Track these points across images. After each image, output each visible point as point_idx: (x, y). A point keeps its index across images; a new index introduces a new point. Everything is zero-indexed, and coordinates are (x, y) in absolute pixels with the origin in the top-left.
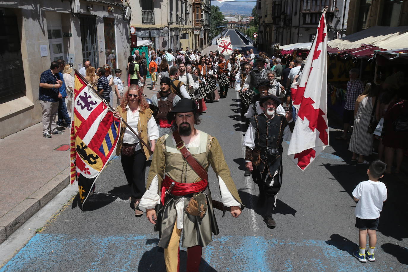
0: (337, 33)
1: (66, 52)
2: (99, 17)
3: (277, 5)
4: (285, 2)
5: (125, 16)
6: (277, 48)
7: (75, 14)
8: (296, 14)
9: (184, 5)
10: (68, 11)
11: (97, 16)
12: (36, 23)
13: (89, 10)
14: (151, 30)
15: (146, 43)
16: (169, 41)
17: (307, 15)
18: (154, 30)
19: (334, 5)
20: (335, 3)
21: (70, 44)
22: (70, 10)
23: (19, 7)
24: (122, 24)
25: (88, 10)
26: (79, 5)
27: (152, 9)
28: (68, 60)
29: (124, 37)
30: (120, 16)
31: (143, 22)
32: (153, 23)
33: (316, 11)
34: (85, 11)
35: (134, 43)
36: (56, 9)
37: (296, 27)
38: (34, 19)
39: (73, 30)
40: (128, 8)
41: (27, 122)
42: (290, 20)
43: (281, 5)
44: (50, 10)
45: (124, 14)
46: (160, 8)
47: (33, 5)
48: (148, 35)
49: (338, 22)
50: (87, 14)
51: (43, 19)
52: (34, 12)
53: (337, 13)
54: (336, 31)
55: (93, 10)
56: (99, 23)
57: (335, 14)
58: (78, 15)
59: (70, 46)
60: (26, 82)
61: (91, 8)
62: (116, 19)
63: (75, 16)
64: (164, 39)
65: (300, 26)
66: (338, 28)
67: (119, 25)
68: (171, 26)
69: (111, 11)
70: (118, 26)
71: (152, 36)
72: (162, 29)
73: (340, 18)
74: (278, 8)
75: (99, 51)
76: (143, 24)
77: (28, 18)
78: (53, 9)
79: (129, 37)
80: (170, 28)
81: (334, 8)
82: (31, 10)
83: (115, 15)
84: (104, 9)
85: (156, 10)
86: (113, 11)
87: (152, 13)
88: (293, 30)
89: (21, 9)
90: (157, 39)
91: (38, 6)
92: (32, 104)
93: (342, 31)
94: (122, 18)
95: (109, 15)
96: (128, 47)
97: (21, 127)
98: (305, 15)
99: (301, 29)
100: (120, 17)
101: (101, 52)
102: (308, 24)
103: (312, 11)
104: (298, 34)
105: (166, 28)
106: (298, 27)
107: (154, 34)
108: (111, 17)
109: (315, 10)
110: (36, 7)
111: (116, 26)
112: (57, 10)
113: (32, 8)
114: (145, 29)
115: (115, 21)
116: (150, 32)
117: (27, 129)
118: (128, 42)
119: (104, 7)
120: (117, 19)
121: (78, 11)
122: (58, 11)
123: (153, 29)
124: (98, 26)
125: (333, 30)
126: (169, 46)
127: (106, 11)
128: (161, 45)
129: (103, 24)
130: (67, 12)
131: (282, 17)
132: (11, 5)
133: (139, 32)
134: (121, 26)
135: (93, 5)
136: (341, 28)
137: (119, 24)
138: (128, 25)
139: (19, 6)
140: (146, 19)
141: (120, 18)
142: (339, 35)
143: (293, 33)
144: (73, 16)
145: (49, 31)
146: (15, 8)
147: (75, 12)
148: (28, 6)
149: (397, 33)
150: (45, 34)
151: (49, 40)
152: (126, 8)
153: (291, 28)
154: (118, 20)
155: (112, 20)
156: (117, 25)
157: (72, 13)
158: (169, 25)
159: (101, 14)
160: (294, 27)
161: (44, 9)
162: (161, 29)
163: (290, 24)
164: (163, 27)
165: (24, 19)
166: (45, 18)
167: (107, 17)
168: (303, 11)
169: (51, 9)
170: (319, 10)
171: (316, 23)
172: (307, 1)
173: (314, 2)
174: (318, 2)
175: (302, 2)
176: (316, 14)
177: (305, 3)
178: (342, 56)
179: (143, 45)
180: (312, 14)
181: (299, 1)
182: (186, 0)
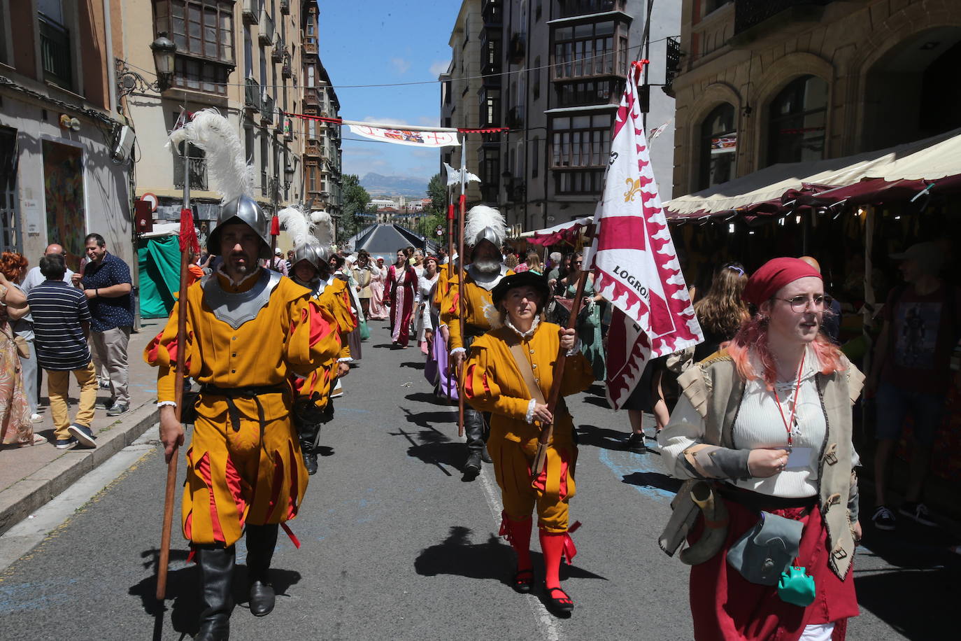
2: (23, 134)
3: (489, 159)
4: (507, 155)
5: (118, 150)
8: (535, 174)
9: (281, 156)
11: (19, 131)
14: (198, 205)
17: (563, 176)
18: (206, 203)
24: (106, 169)
29: (115, 204)
30: (99, 147)
31: (178, 182)
32: (203, 187)
33: (582, 165)
35: (143, 222)
37: (538, 202)
40: (125, 130)
42: (523, 189)
43: (498, 160)
45: (115, 144)
56: (26, 151)
62: (88, 152)
65: (549, 198)
67: (98, 169)
69: (71, 129)
70: (93, 172)
71: (200, 219)
74: (492, 165)
75: (26, 229)
79: (131, 206)
83: (86, 141)
84: (44, 117)
86: (77, 128)
88: (532, 209)
94: (107, 152)
95: (65, 136)
96: (124, 232)
98: (557, 174)
99: (550, 205)
100: (101, 149)
101: (31, 235)
102: (565, 193)
103: (574, 165)
104: (545, 216)
106: (545, 201)
108: (71, 143)
109: (579, 164)
111: (86, 170)
114: (183, 201)
115: (85, 157)
116: (195, 208)
118: (127, 217)
119: (44, 111)
120: (91, 153)
123: (203, 203)
124: (21, 157)
127: (52, 124)
129: (41, 157)
131: (503, 181)
133: (168, 208)
134: (105, 173)
137: (95, 166)
138: (125, 174)
141: (99, 152)
143: (532, 217)
149: (891, 156)
152: (119, 128)
153: (525, 205)
154: (93, 155)
155: (77, 153)
156: (91, 169)
159: (35, 130)
160: (532, 202)
163: (524, 199)
167: (54, 140)
168: (554, 166)
170: (589, 163)
171: (583, 192)
172: (562, 144)
173: (577, 148)
174: (586, 147)
175: (550, 147)
176: (583, 171)
177: (557, 148)
178: (752, 218)
179: (173, 233)
180: (573, 173)
181: (542, 145)
182: (285, 146)
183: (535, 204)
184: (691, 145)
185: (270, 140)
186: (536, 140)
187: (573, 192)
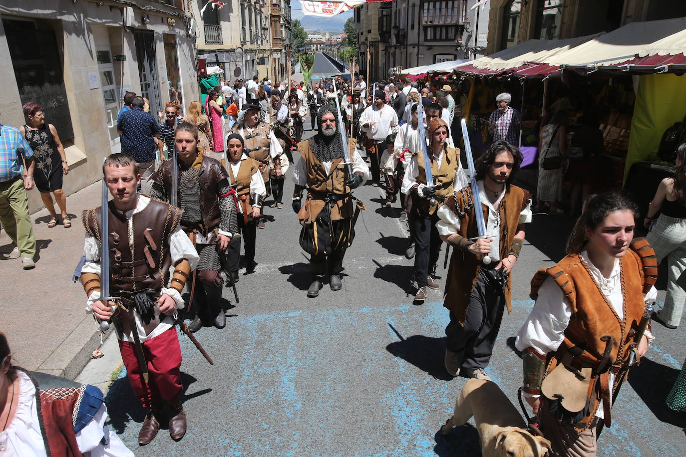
0: (469, 52)
1: (118, 83)
2: (157, 33)
3: (385, 15)
4: (396, 12)
5: (190, 33)
6: (397, 73)
7: (129, 27)
8: (413, 27)
9: (258, 17)
10: (120, 24)
11: (155, 31)
12: (81, 40)
13: (145, 22)
14: (218, 53)
15: (216, 70)
16: (244, 67)
17: (429, 29)
18: (222, 52)
19: (464, 14)
20: (464, 12)
21: (124, 72)
22: (122, 23)
23: (59, 17)
24: (185, 44)
25: (143, 22)
26: (133, 15)
27: (218, 23)
29: (190, 61)
30: (183, 32)
31: (207, 42)
32: (220, 43)
33: (441, 23)
34: (140, 25)
35: (203, 70)
36: (104, 21)
37: (414, 45)
38: (78, 36)
39: (127, 51)
40: (192, 20)
41: (81, 181)
42: (405, 36)
43: (390, 15)
44: (97, 22)
45: (187, 30)
46: (229, 21)
47: (75, 14)
48: (214, 60)
49: (470, 37)
50: (143, 28)
51: (88, 35)
52: (77, 25)
53: (468, 25)
54: (468, 50)
55: (150, 23)
56: (158, 42)
57: (465, 27)
58: (132, 29)
59: (123, 74)
60: (73, 126)
61: (148, 20)
63: (128, 30)
64: (236, 65)
65: (420, 43)
66: (469, 45)
67: (183, 44)
68: (245, 47)
69: (172, 25)
70: (181, 46)
71: (219, 61)
72: (234, 51)
73: (471, 32)
74: (387, 19)
75: (161, 81)
76: (206, 44)
77: (70, 34)
78: (101, 21)
79: (196, 62)
80: (244, 50)
81: (464, 18)
82: (73, 22)
83: (177, 30)
84: (163, 22)
85: (223, 24)
86: (174, 24)
87: (219, 28)
88: (410, 49)
89: (60, 20)
90: (227, 65)
91: (82, 15)
92: (84, 157)
93: (476, 49)
94: (185, 34)
95: (170, 29)
96: (194, 76)
97: (74, 189)
98: (425, 28)
99: (421, 48)
101: (163, 83)
102: (430, 40)
103: (436, 23)
104: (418, 54)
105: (239, 50)
106: (418, 45)
107: (223, 57)
108: (172, 32)
109: (439, 22)
110: (79, 18)
111: (178, 46)
112: (106, 22)
113: (74, 20)
114: (210, 52)
115: (177, 39)
116: (216, 56)
117: (81, 190)
118: (196, 70)
119: (162, 19)
120: (179, 36)
121: (132, 23)
122: (106, 24)
123: (220, 52)
124: (157, 45)
125: (463, 49)
126: (244, 74)
127: (165, 25)
128: (233, 73)
129: (163, 43)
130: (118, 25)
131: (393, 32)
132: (48, 14)
134: (185, 46)
135: (149, 16)
136: (474, 46)
137: (181, 43)
138: (193, 45)
139: (58, 16)
140: (211, 36)
141: (183, 35)
142: (471, 54)
143: (410, 54)
144: (126, 31)
145: (99, 52)
146: (53, 18)
147: (128, 25)
148: (69, 16)
150: (93, 56)
151: (99, 67)
152: (190, 20)
153: (406, 46)
154: (180, 38)
155: (174, 37)
156: (180, 45)
157: (124, 26)
158: (242, 45)
159: (160, 29)
160: (411, 45)
161: (89, 20)
162: (231, 51)
163: (406, 43)
164: (235, 48)
165: (65, 34)
166: (92, 33)
167: (167, 33)
168: (424, 23)
169: (98, 21)
170: (445, 21)
171: (441, 40)
172: (428, 9)
173: (438, 11)
174: (443, 11)
175: (422, 11)
176: (441, 27)
177: (426, 11)
178: (500, 78)
179: (213, 74)
180: (435, 27)
181: (417, 9)
182: (260, 10)
183: (412, 46)
184: (498, 18)
185: (253, 8)
186: (414, 5)
187: (435, 40)
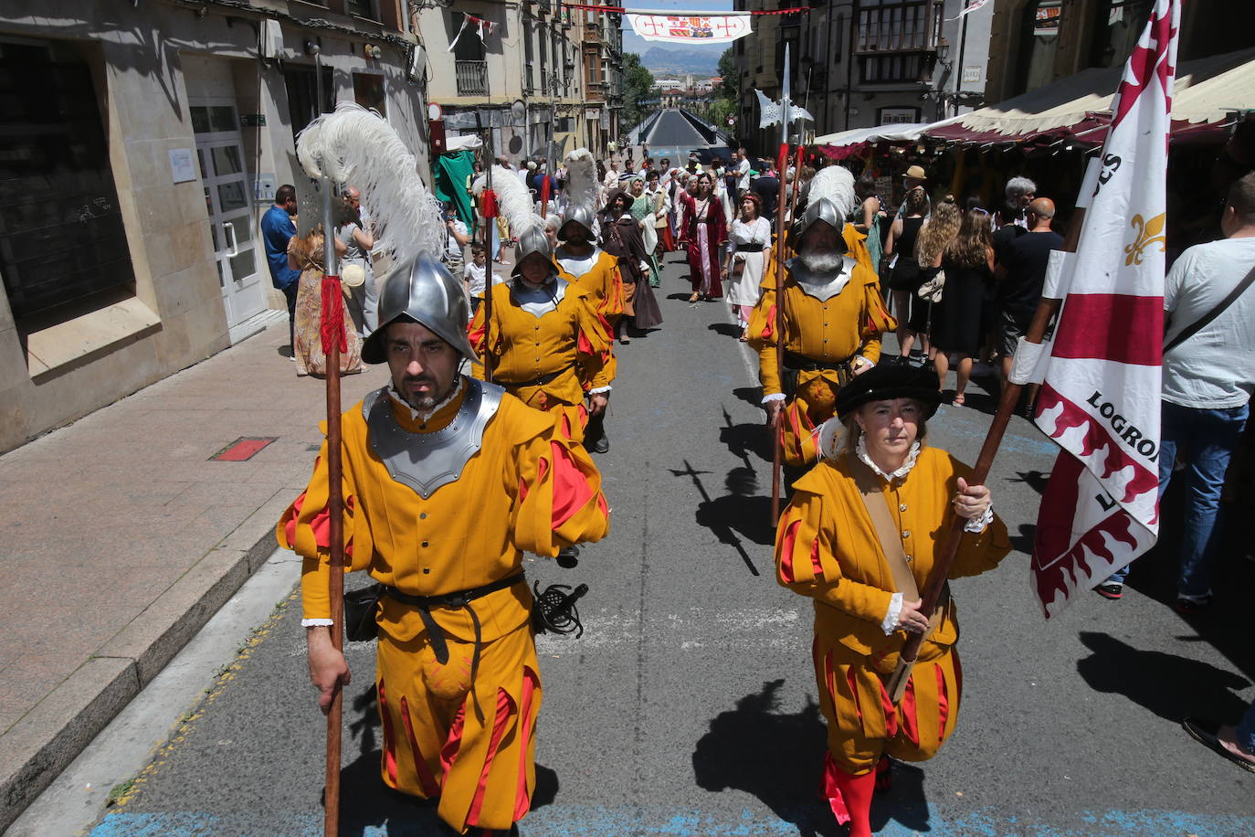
0: (946, 102)
1: (252, 170)
2: (339, 70)
4: (807, 33)
5: (413, 72)
6: (806, 143)
7: (271, 60)
8: (838, 59)
9: (559, 47)
10: (251, 53)
11: (335, 68)
12: (152, 81)
13: (312, 52)
14: (481, 111)
15: (470, 142)
16: (528, 136)
17: (869, 62)
18: (487, 109)
19: (937, 31)
20: (937, 26)
21: (262, 147)
22: (255, 51)
23: (93, 35)
24: (403, 92)
25: (307, 51)
26: (280, 35)
27: (482, 57)
28: (258, 190)
29: (412, 124)
30: (397, 71)
31: (461, 92)
32: (484, 92)
33: (891, 48)
34: (299, 54)
35: (438, 142)
36: (211, 45)
37: (840, 92)
38: (144, 73)
39: (267, 106)
40: (417, 49)
41: (143, 371)
42: (825, 75)
44: (194, 48)
45: (409, 66)
46: (501, 52)
47: (138, 30)
48: (473, 123)
49: (947, 74)
50: (306, 61)
51: (171, 72)
52: (141, 52)
53: (945, 52)
54: (943, 98)
55: (321, 52)
56: (341, 87)
57: (939, 55)
58: (280, 65)
59: (260, 152)
60: (132, 259)
61: (316, 47)
62: (388, 78)
63: (269, 66)
64: (513, 132)
65: (852, 89)
66: (946, 89)
67: (397, 93)
68: (530, 100)
69: (374, 58)
70: (393, 97)
71: (483, 126)
72: (508, 106)
73: (951, 64)
74: (790, 46)
76: (459, 96)
77: (123, 68)
78: (204, 47)
79: (426, 126)
80: (527, 105)
81: (936, 39)
82: (133, 46)
83: (385, 67)
84: (353, 51)
85: (491, 59)
86: (378, 56)
87: (482, 67)
88: (833, 99)
89: (99, 42)
90: (496, 133)
91: (155, 34)
92: (158, 320)
93: (958, 96)
94: (403, 75)
95: (369, 66)
96: (422, 152)
97: (127, 388)
98: (862, 59)
99: (853, 96)
100: (398, 73)
102: (871, 82)
103: (882, 49)
104: (847, 109)
105: (519, 105)
106: (848, 90)
107: (491, 120)
108: (374, 72)
109: (888, 48)
110: (149, 37)
111: (387, 95)
112: (216, 48)
113: (136, 41)
114: (466, 109)
115: (386, 83)
116: (478, 116)
117: (145, 390)
118: (423, 138)
119: (352, 45)
120: (390, 78)
121: (277, 51)
122: (217, 53)
123: (484, 109)
124: (338, 94)
125: (933, 96)
126: (528, 149)
127: (360, 56)
128: (506, 147)
129: (353, 90)
130: (245, 55)
132: (64, 28)
133: (451, 117)
134: (403, 97)
135: (322, 38)
136: (954, 90)
137: (395, 91)
138: (419, 95)
139: (91, 32)
140: (468, 82)
141: (397, 76)
142: (949, 107)
143: (833, 109)
144: (266, 68)
145: (194, 110)
146: (78, 36)
147: (268, 56)
148: (121, 33)
150: (183, 115)
151: (196, 138)
152: (412, 48)
153: (825, 94)
154: (393, 81)
155: (379, 79)
156: (392, 94)
157: (261, 58)
158: (525, 96)
159: (346, 64)
160: (834, 91)
161: (175, 43)
162: (505, 108)
163: (825, 86)
164: (512, 101)
165: (110, 71)
166: (179, 68)
167: (361, 71)
168: (859, 50)
169: (197, 45)
170: (900, 45)
171: (891, 80)
172: (869, 24)
173: (886, 27)
174: (897, 26)
175: (856, 27)
176: (892, 55)
177: (863, 29)
178: (1029, 149)
179: (463, 148)
180: (880, 58)
181: (847, 24)
182: (563, 35)
183: (836, 94)
184: (1009, 33)
185: (548, 31)
186: (841, 18)
187: (879, 80)
